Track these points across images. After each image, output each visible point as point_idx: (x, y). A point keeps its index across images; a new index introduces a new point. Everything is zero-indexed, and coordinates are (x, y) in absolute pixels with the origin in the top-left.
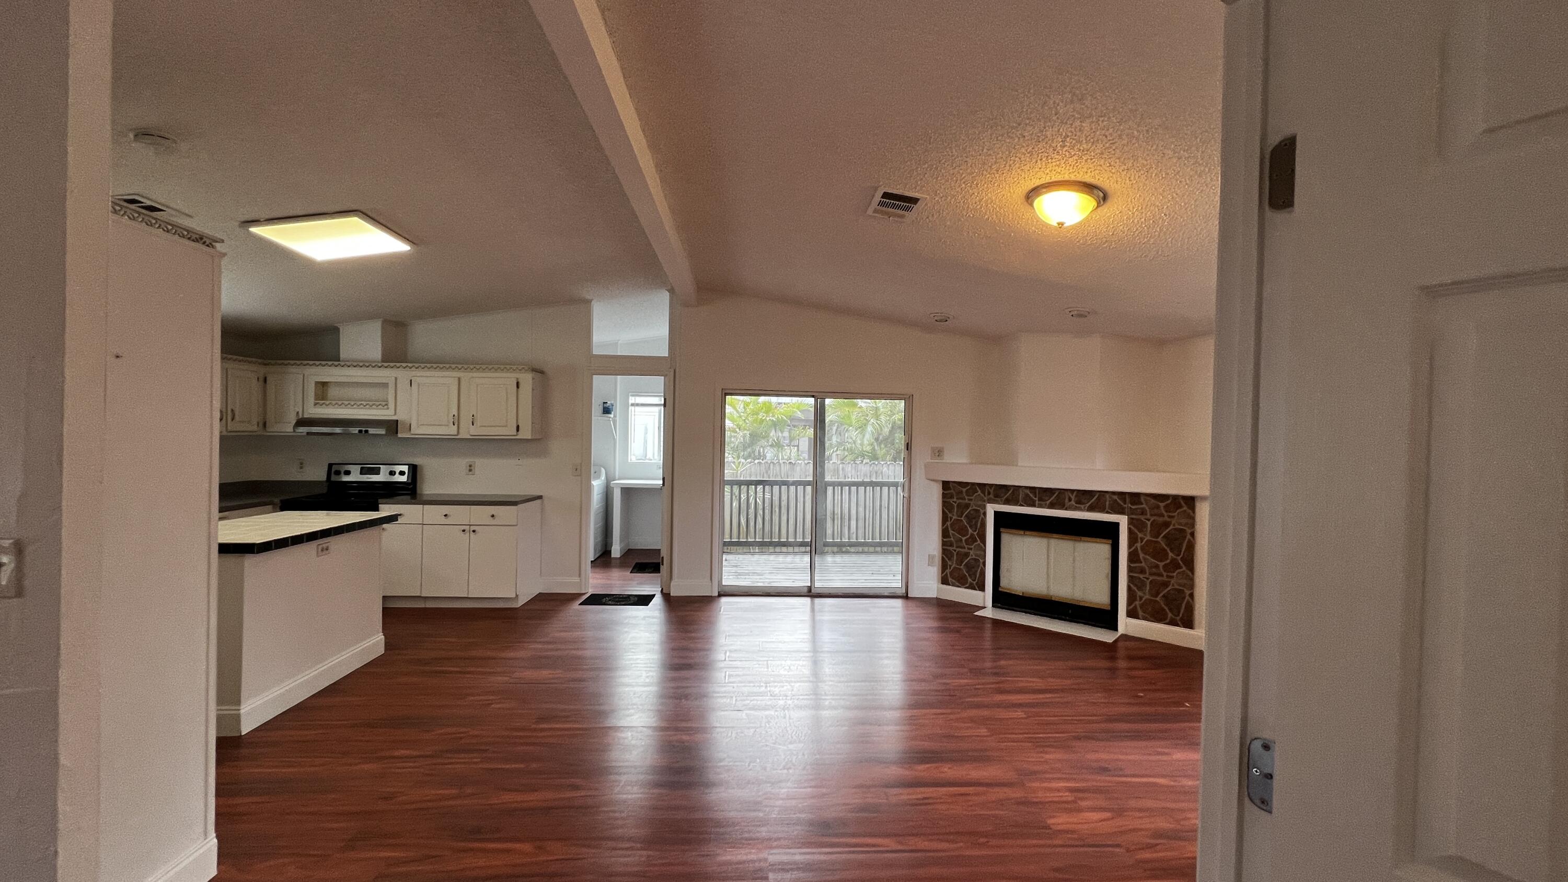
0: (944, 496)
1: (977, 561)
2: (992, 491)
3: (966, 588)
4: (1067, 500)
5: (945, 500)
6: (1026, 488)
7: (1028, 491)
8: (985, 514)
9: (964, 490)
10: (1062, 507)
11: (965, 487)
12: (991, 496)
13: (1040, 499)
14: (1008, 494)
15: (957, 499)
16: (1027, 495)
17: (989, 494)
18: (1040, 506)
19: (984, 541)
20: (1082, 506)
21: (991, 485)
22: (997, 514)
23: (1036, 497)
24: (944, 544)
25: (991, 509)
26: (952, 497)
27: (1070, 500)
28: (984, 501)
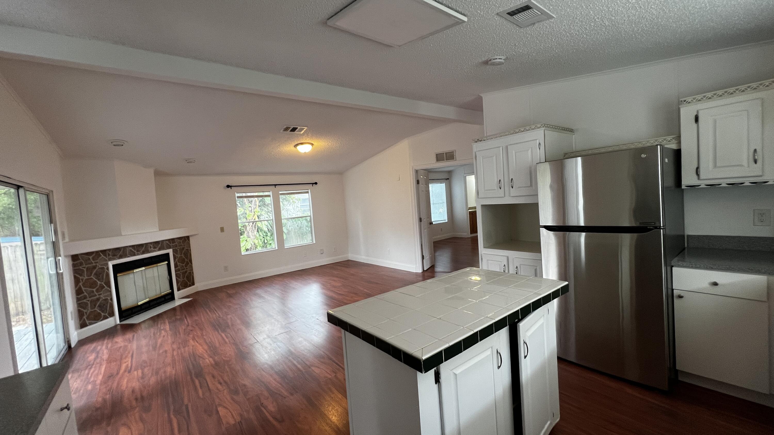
0: (74, 266)
1: (106, 300)
2: (110, 253)
3: (102, 320)
4: (149, 248)
5: (76, 268)
6: (130, 246)
7: (131, 248)
8: (108, 269)
9: (91, 257)
10: (148, 252)
11: (91, 255)
12: (111, 256)
13: (138, 251)
14: (120, 252)
15: (85, 265)
16: (131, 250)
17: (109, 255)
18: (138, 254)
19: (109, 286)
20: (156, 249)
21: (109, 250)
22: (114, 266)
23: (135, 250)
24: (78, 300)
25: (110, 264)
26: (81, 264)
27: (151, 247)
28: (107, 261)
